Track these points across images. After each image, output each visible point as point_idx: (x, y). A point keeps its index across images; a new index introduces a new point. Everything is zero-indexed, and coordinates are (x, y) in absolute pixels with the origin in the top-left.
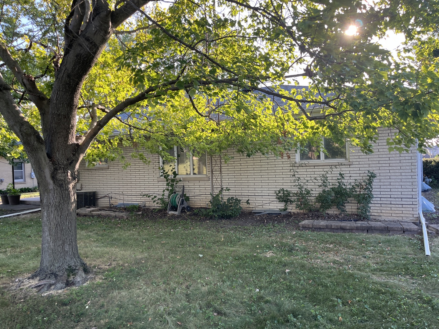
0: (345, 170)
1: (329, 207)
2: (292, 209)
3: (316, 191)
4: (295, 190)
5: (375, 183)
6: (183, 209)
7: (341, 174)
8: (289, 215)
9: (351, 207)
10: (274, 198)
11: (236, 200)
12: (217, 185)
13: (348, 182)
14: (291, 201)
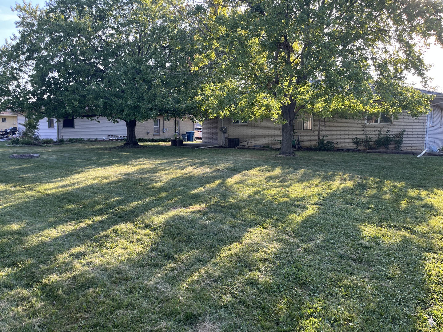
0: (390, 128)
1: (380, 146)
2: (361, 147)
3: (374, 138)
4: (363, 138)
5: (405, 134)
6: (298, 147)
7: (388, 130)
8: (359, 151)
9: (391, 147)
10: (351, 143)
11: (331, 142)
12: (322, 135)
13: (392, 134)
14: (360, 144)
